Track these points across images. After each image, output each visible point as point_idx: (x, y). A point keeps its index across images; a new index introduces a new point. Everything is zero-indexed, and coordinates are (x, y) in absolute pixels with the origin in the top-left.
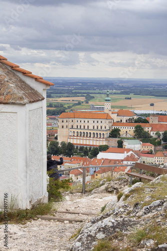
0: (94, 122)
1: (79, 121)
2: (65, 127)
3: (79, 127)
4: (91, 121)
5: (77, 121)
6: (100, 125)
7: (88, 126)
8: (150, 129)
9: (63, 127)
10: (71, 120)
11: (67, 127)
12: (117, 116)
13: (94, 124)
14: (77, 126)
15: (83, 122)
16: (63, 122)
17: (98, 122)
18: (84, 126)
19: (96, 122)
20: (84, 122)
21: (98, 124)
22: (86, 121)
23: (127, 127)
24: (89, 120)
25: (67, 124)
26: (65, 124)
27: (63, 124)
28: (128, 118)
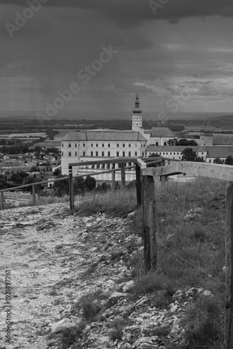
0: (118, 146)
1: (95, 145)
2: (73, 154)
3: (94, 154)
4: (113, 144)
5: (92, 145)
6: (127, 150)
7: (109, 153)
8: (205, 154)
9: (70, 154)
10: (81, 143)
11: (76, 155)
12: (151, 136)
13: (118, 149)
14: (92, 153)
15: (100, 145)
16: (70, 146)
17: (124, 146)
18: (103, 153)
19: (121, 145)
20: (103, 145)
21: (124, 149)
22: (106, 144)
23: (169, 153)
24: (111, 143)
25: (76, 149)
26: (73, 150)
27: (70, 150)
28: (168, 139)
